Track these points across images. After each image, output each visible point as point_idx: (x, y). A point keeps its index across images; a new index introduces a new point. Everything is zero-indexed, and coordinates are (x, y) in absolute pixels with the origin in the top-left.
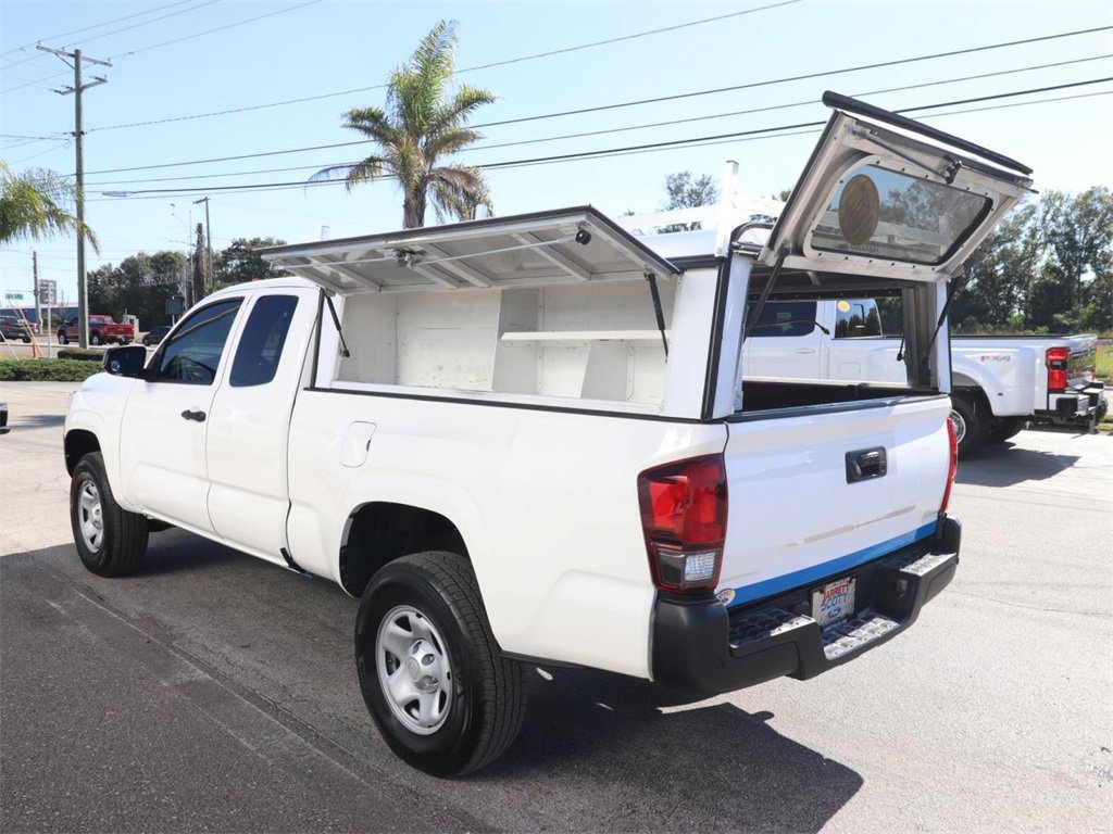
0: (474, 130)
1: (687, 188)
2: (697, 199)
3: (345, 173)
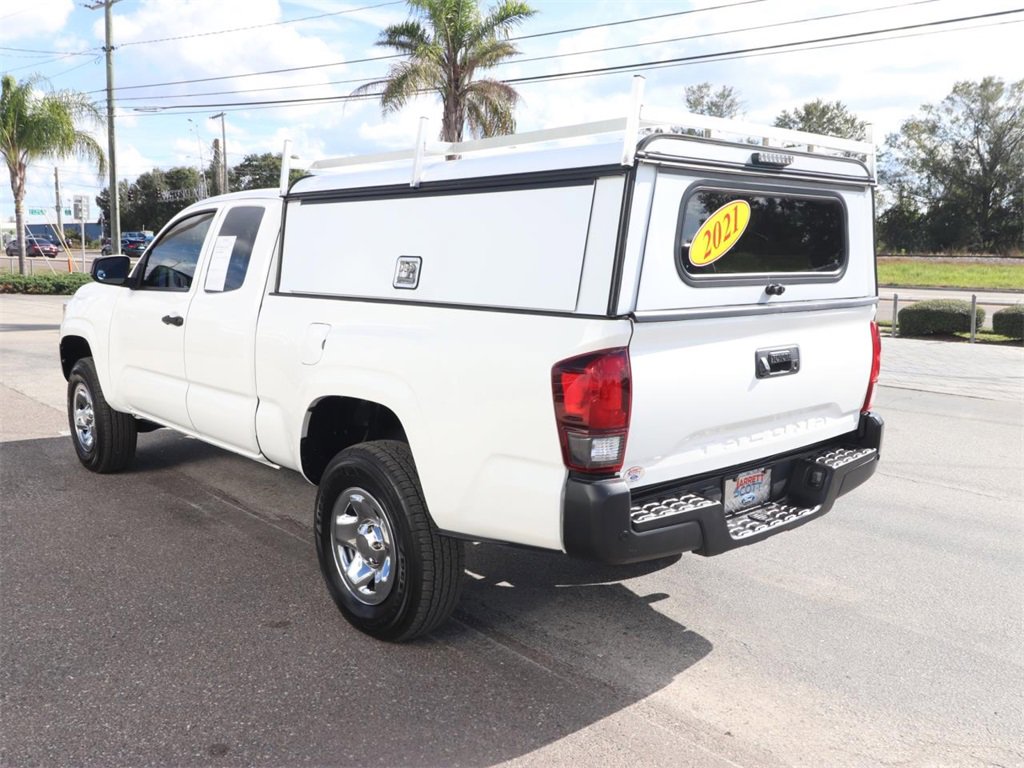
0: (511, 42)
1: (706, 100)
2: (716, 110)
3: (382, 88)
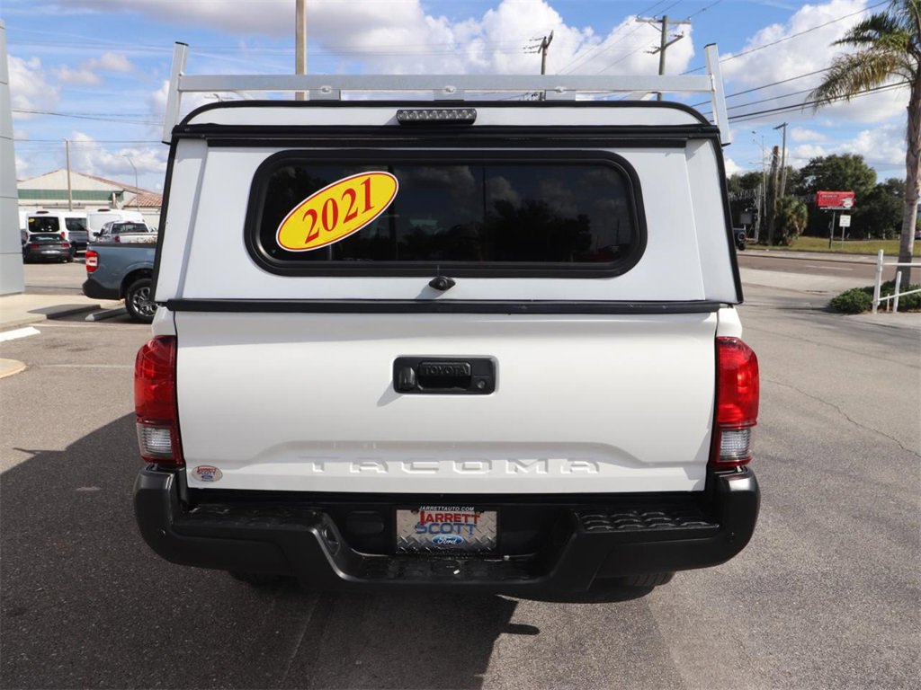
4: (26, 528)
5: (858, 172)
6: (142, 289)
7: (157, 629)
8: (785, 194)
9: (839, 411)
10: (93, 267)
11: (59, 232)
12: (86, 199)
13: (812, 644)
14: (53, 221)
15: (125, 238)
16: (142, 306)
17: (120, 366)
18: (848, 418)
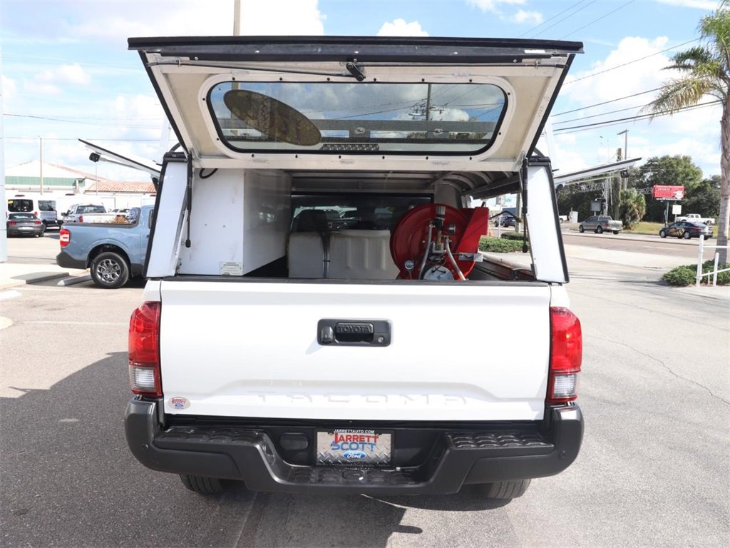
4: (23, 449)
5: (687, 170)
6: (104, 261)
7: (129, 527)
8: (628, 187)
9: (664, 365)
10: (66, 242)
11: (32, 212)
12: (54, 184)
13: (631, 543)
14: (28, 203)
15: (88, 218)
16: (104, 274)
17: (88, 323)
18: (670, 371)
